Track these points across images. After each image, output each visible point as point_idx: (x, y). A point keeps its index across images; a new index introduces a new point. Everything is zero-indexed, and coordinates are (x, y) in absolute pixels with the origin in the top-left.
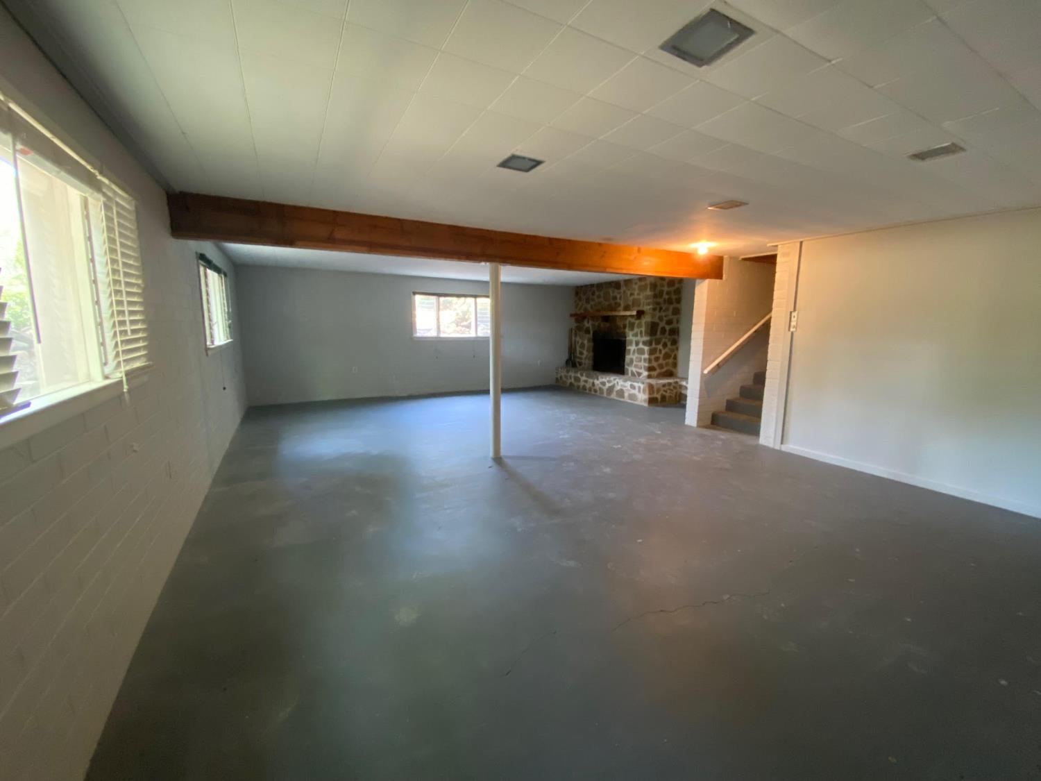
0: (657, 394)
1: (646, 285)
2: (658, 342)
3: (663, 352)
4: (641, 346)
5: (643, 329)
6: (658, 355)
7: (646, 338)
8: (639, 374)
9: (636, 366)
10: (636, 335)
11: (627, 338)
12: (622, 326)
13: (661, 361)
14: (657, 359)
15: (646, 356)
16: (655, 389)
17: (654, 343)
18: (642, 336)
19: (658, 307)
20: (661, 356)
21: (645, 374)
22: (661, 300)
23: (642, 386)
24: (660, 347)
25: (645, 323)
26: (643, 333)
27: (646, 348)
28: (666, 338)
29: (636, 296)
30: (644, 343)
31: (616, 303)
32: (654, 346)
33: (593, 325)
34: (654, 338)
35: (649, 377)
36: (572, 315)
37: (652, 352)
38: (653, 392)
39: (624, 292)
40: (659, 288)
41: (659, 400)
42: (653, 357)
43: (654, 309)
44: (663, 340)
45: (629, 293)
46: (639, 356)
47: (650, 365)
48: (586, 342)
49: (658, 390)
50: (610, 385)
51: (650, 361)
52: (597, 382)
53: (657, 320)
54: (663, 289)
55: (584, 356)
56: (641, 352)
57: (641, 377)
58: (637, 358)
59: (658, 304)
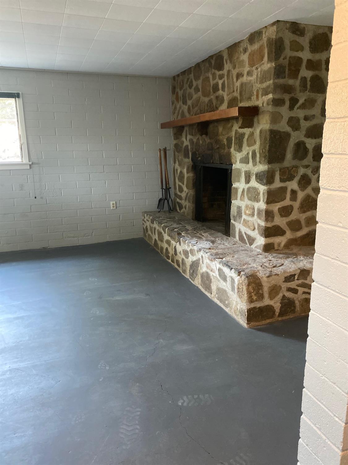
0: (271, 298)
1: (261, 48)
2: (287, 176)
3: (301, 195)
4: (254, 183)
5: (257, 147)
6: (287, 202)
7: (262, 167)
8: (252, 240)
9: (246, 223)
10: (245, 161)
11: (234, 166)
12: (225, 142)
13: (294, 216)
14: (286, 211)
15: (262, 205)
16: (266, 289)
17: (277, 177)
18: (255, 164)
19: (287, 97)
20: (296, 205)
21: (261, 241)
22: (296, 83)
23: (237, 279)
24: (293, 185)
25: (261, 132)
26: (258, 155)
27: (262, 189)
28: (307, 167)
29: (245, 79)
30: (259, 177)
31: (217, 97)
32: (277, 184)
33: (191, 141)
34: (276, 166)
35: (268, 248)
36: (164, 126)
37: (272, 198)
38: (261, 297)
39: (229, 71)
40: (288, 53)
41: (277, 311)
42: (275, 208)
43: (277, 102)
44: (302, 171)
45: (234, 73)
46: (249, 203)
47: (269, 225)
48: (185, 171)
49: (274, 290)
50: (194, 258)
51: (269, 215)
52: (180, 248)
53: (283, 126)
54: (300, 54)
55: (183, 195)
56: (253, 195)
57: (253, 246)
58: (247, 207)
59: (287, 89)
